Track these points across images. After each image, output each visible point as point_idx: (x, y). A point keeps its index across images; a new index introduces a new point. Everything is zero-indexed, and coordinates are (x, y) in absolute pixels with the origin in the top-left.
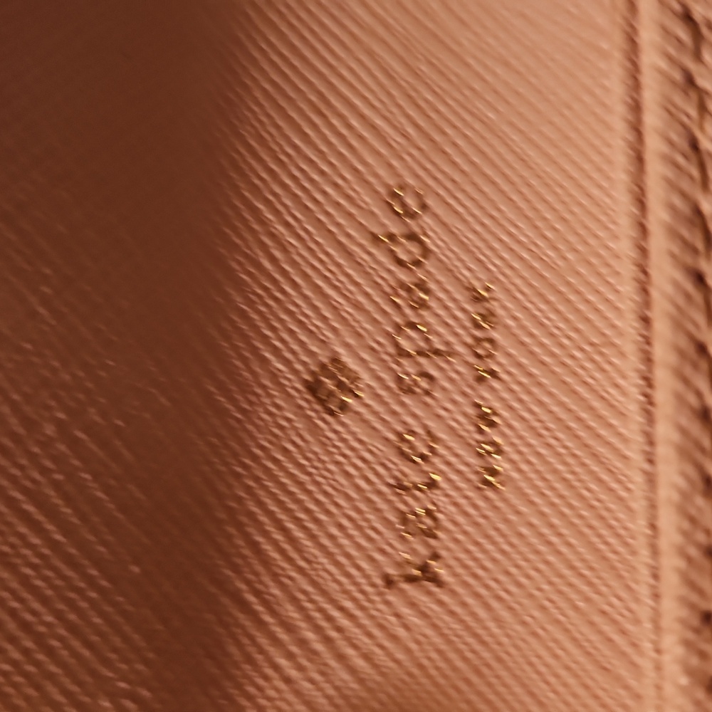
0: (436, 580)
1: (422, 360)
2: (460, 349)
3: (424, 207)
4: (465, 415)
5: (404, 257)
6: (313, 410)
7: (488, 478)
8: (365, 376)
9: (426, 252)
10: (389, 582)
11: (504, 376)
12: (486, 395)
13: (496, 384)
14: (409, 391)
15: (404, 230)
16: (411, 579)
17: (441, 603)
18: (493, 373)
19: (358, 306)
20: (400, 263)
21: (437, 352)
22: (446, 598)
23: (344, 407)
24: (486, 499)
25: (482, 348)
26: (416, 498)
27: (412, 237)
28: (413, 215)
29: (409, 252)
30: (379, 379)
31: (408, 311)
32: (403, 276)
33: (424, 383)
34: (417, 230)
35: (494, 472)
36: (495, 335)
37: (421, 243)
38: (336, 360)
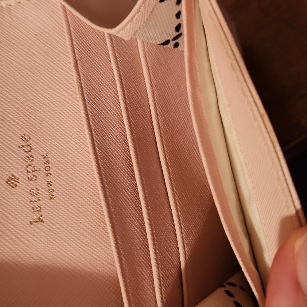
0: (42, 221)
1: (34, 173)
2: (42, 169)
3: (30, 138)
4: (45, 184)
5: (27, 150)
6: (9, 187)
7: (52, 197)
8: (20, 178)
9: (32, 149)
10: (31, 223)
11: (53, 174)
12: (49, 179)
13: (51, 176)
14: (31, 180)
16: (36, 222)
17: (44, 226)
18: (50, 174)
19: (17, 163)
20: (26, 152)
21: (37, 171)
22: (45, 225)
23: (16, 185)
24: (52, 202)
25: (47, 169)
26: (35, 204)
27: (28, 146)
28: (27, 141)
29: (28, 149)
30: (24, 178)
31: (29, 162)
32: (27, 154)
33: (35, 178)
34: (29, 144)
35: (53, 196)
36: (50, 165)
37: (30, 147)
38: (13, 175)
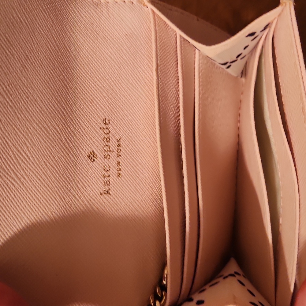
0: (109, 194)
1: (108, 152)
2: (115, 150)
3: (109, 123)
4: (115, 163)
5: (106, 132)
6: (89, 161)
7: (119, 175)
8: (98, 155)
9: (109, 132)
10: (101, 194)
11: (122, 156)
12: (119, 159)
13: (120, 157)
14: (106, 158)
15: (106, 127)
16: (105, 193)
17: (110, 198)
18: (120, 156)
19: (97, 141)
20: (105, 133)
21: (111, 151)
22: (111, 197)
23: (94, 160)
24: (118, 179)
25: (119, 151)
26: (106, 178)
27: (107, 128)
28: (107, 124)
29: (107, 131)
30: (101, 155)
31: (106, 143)
32: (106, 136)
33: (109, 157)
34: (108, 127)
35: (120, 174)
36: (121, 148)
37: (109, 130)
38: (93, 151)
